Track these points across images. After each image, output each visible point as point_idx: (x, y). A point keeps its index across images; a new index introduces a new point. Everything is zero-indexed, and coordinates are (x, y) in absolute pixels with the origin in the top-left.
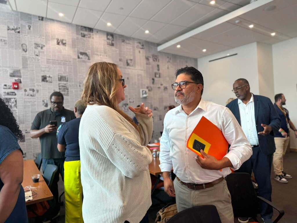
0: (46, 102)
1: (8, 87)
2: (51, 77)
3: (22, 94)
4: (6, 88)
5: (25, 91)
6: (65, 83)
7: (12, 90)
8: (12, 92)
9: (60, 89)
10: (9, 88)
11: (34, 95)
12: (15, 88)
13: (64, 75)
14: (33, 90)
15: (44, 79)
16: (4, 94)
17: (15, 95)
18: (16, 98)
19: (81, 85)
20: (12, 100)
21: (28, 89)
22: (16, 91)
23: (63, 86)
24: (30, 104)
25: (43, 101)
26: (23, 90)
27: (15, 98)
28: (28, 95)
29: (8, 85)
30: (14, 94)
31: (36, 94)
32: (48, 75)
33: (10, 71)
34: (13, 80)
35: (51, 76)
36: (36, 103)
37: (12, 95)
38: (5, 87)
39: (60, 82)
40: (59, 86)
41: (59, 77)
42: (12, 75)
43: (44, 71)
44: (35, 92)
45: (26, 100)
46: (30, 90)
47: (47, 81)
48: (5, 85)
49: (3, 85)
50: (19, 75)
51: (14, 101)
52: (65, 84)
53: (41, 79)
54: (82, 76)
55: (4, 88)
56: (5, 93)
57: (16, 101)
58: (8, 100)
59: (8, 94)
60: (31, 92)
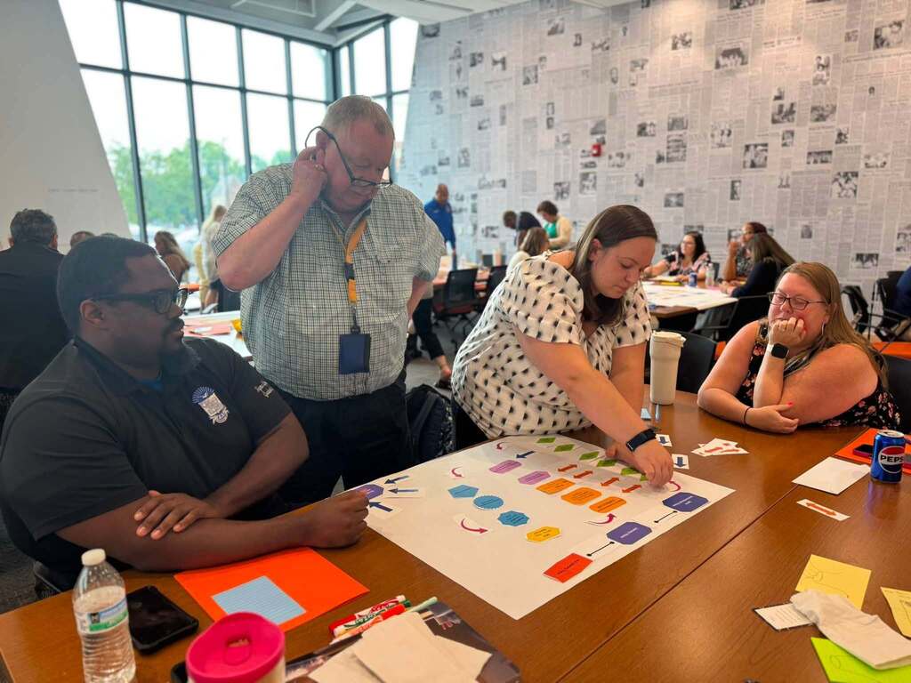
0: (640, 176)
1: (586, 154)
2: (654, 125)
3: (605, 165)
4: (584, 157)
5: (610, 157)
6: (681, 132)
7: (591, 159)
8: (593, 163)
9: (668, 148)
10: (588, 156)
11: (623, 165)
12: (595, 155)
13: (679, 115)
14: (622, 155)
15: (642, 130)
16: (581, 166)
17: (595, 166)
18: (596, 172)
19: (716, 133)
20: (591, 176)
21: (614, 154)
22: (595, 159)
23: (676, 141)
24: (615, 182)
25: (637, 175)
26: (607, 156)
27: (594, 173)
28: (613, 166)
29: (586, 151)
30: (592, 165)
31: (626, 162)
32: (649, 122)
33: (591, 125)
34: (594, 140)
35: (655, 122)
36: (624, 179)
37: (591, 167)
38: (583, 154)
39: (670, 133)
40: (668, 142)
41: (671, 120)
42: (594, 132)
43: (642, 115)
44: (625, 158)
45: (610, 174)
46: (618, 155)
47: (646, 135)
48: (584, 151)
49: (580, 151)
50: (603, 129)
51: (593, 178)
52: (681, 135)
53: (635, 130)
54: (722, 110)
55: (582, 157)
56: (582, 164)
57: (595, 178)
58: (585, 176)
59: (586, 166)
60: (618, 160)
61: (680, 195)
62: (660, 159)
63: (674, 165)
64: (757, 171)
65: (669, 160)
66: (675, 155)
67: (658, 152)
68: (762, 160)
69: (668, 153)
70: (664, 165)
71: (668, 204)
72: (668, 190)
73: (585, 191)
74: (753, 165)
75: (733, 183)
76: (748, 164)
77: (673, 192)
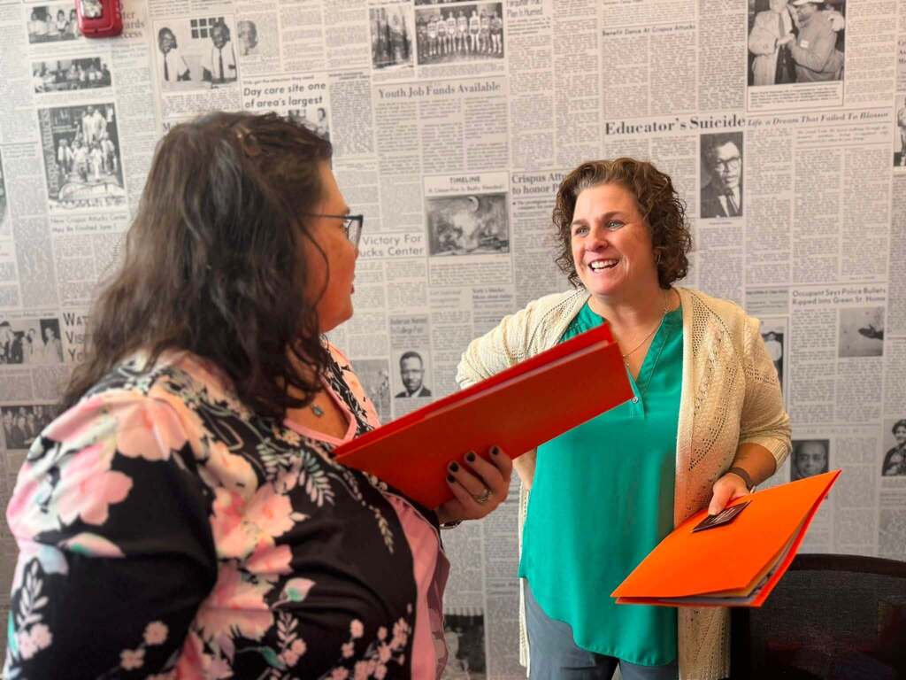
1: (54, 25)
3: (148, 71)
4: (46, 38)
5: (167, 40)
7: (85, 48)
10: (66, 35)
11: (228, 74)
12: (97, 30)
14: (219, 32)
16: (39, 81)
17: (105, 81)
18: (111, 105)
20: (92, 122)
21: (181, 29)
22: (101, 49)
26: (150, 39)
27: (102, 109)
28: (186, 77)
29: (53, 12)
30: (94, 74)
31: (241, 60)
37: (87, 84)
38: (39, 27)
44: (235, 43)
46: (199, 29)
49: (27, 14)
51: (104, 134)
55: (38, 39)
57: (112, 129)
58: (64, 126)
59: (61, 78)
60: (204, 52)
61: (490, 202)
62: (389, 47)
63: (456, 72)
64: (807, 96)
65: (432, 51)
66: (453, 28)
67: (378, 14)
68: (827, 43)
69: (420, 23)
70: (406, 73)
71: (442, 239)
72: (441, 184)
73: (75, 186)
74: (788, 70)
75: (709, 145)
76: (768, 65)
77: (461, 189)
